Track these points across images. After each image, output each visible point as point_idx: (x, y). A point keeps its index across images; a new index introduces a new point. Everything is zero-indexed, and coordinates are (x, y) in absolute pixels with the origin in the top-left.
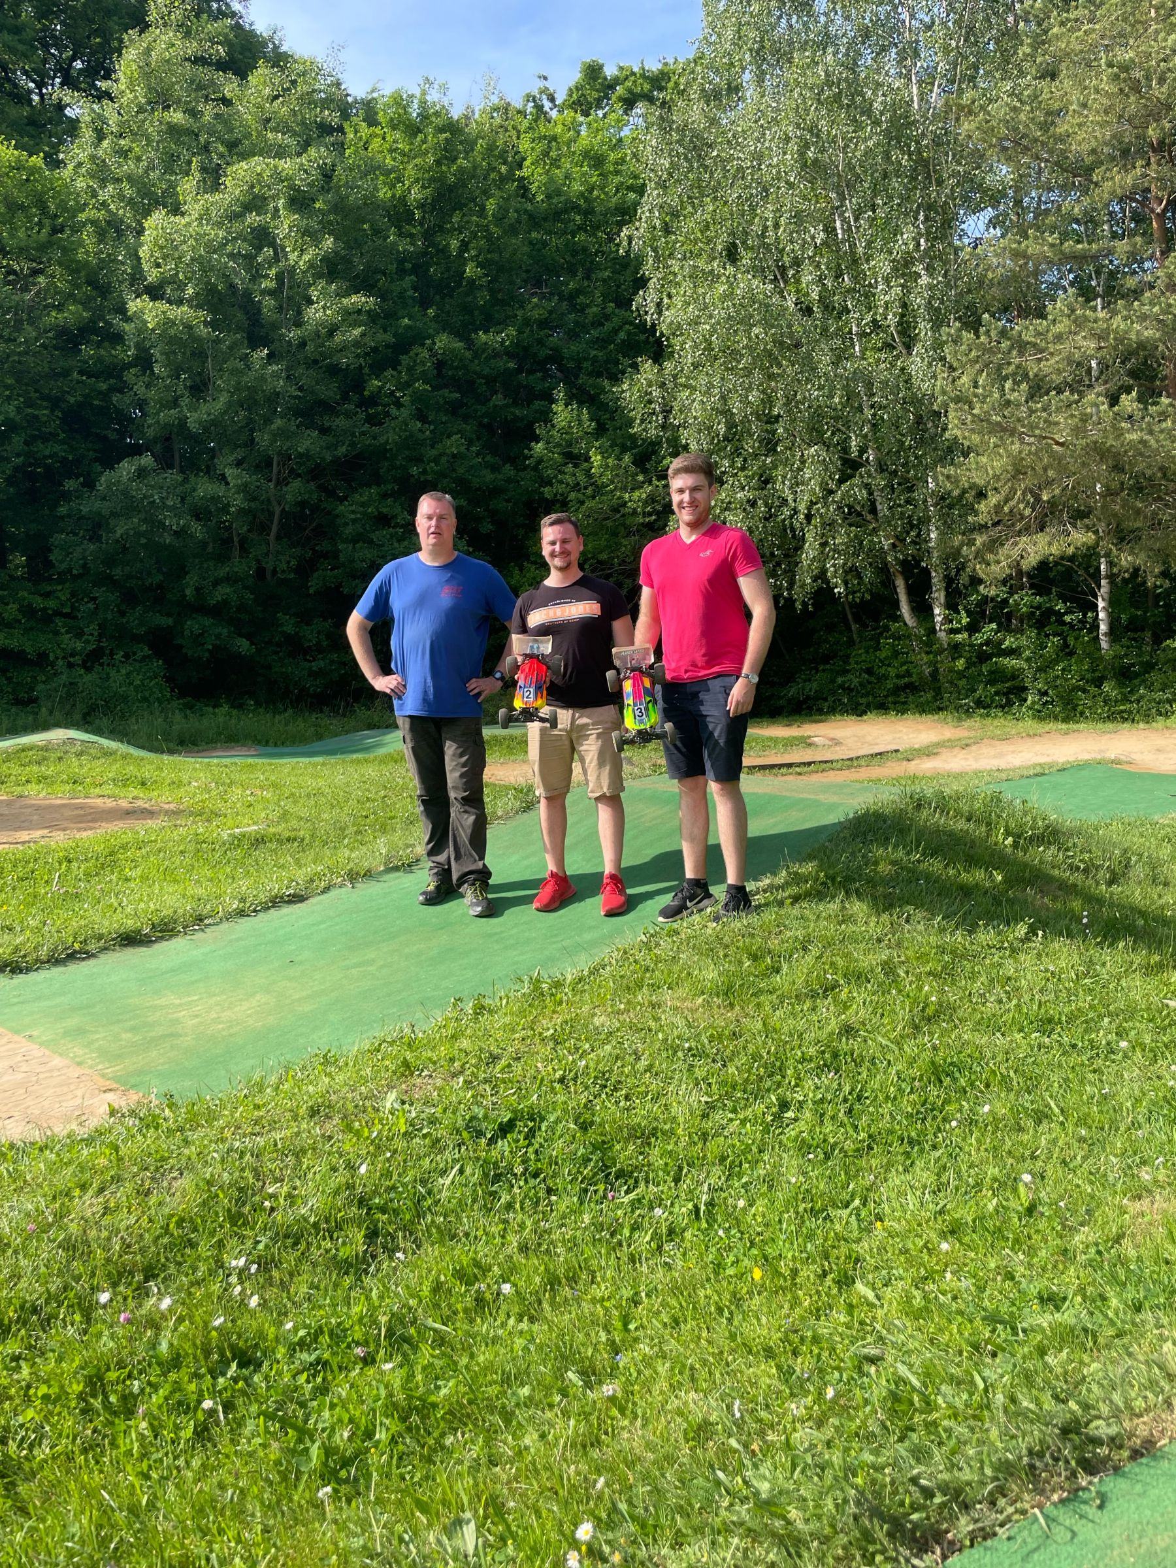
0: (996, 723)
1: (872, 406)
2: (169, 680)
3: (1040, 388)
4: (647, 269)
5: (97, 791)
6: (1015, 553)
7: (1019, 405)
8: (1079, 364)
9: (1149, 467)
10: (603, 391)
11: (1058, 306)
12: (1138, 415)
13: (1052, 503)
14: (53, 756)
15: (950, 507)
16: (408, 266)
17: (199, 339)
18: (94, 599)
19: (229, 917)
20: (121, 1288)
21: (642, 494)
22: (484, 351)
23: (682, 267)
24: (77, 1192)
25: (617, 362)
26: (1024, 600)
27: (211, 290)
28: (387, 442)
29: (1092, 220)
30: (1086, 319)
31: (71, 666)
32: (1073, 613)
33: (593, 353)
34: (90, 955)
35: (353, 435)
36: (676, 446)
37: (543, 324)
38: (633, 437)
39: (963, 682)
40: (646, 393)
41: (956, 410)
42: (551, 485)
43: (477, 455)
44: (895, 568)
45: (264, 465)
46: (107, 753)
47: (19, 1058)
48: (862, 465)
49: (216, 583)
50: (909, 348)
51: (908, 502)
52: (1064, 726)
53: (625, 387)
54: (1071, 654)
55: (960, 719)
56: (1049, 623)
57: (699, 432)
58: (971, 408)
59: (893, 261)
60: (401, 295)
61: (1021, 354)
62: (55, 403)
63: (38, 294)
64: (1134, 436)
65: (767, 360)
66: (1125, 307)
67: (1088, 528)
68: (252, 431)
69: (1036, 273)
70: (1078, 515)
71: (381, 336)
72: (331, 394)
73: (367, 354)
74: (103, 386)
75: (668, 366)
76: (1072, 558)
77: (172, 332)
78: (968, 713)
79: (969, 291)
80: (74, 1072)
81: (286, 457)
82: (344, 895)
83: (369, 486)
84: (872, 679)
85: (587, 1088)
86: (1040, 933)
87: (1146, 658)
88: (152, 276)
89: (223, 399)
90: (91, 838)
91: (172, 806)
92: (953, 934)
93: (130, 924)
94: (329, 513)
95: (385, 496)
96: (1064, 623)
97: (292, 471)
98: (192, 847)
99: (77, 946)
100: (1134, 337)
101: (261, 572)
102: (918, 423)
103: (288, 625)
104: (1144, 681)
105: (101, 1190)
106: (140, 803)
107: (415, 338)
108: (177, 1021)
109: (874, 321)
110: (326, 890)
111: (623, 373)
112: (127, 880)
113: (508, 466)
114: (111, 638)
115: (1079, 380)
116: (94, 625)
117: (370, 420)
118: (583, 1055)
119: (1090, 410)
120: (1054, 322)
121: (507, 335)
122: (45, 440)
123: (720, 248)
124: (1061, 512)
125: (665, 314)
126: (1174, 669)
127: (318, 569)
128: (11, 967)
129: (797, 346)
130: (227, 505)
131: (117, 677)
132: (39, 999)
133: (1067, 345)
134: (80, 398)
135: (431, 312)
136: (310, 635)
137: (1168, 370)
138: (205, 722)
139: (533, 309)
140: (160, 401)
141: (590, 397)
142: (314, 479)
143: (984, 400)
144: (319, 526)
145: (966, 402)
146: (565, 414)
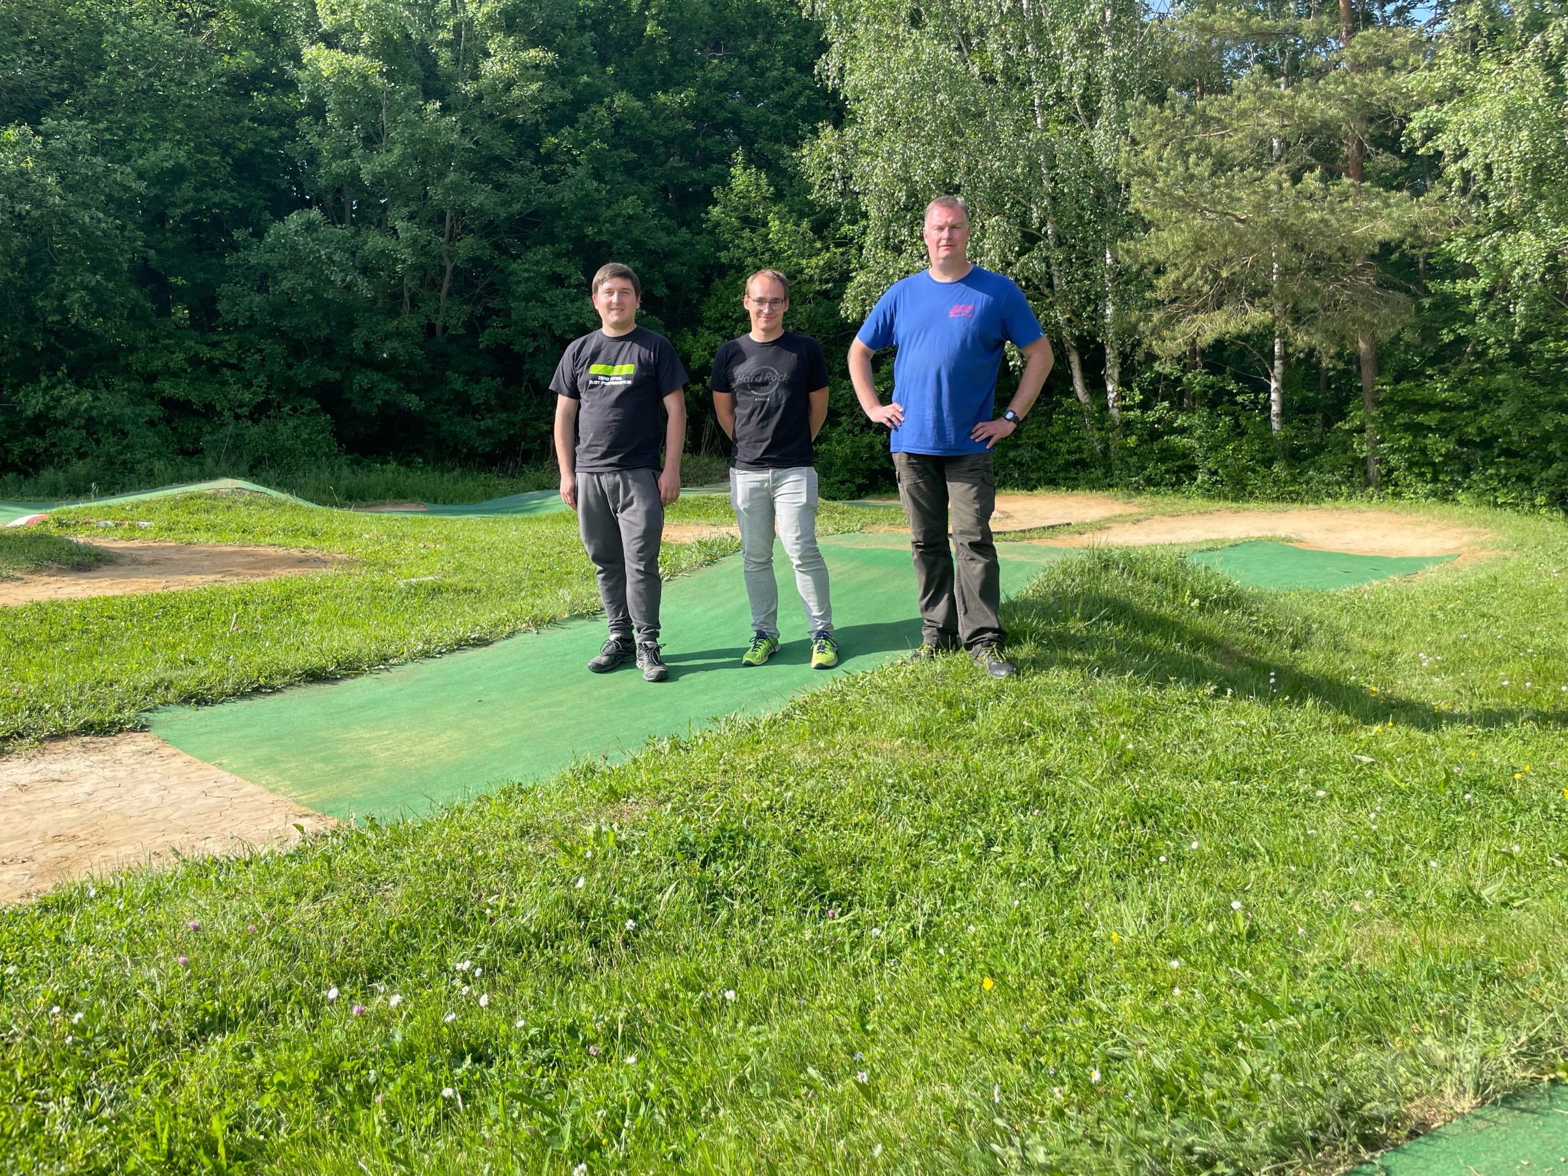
0: (1166, 500)
1: (1052, 179)
2: (336, 434)
3: (1223, 164)
4: (831, 31)
5: (268, 540)
6: (1192, 330)
7: (1202, 180)
8: (1262, 142)
9: (1329, 247)
10: (781, 156)
11: (1244, 80)
12: (1319, 194)
13: (1231, 281)
14: (222, 505)
15: (1127, 283)
16: (588, 21)
17: (374, 90)
18: (261, 351)
19: (413, 658)
20: (346, 987)
21: (820, 260)
22: (662, 111)
23: (866, 30)
24: (292, 900)
25: (796, 128)
26: (1197, 379)
27: (387, 39)
28: (562, 201)
30: (1271, 96)
31: (237, 417)
32: (1244, 393)
33: (772, 117)
34: (275, 690)
35: (529, 191)
36: (854, 214)
37: (722, 86)
38: (811, 204)
39: (1135, 459)
40: (826, 159)
41: (1139, 184)
42: (728, 250)
43: (654, 216)
44: (1070, 343)
45: (437, 219)
46: (276, 504)
47: (211, 784)
48: (1040, 239)
49: (387, 337)
50: (1091, 119)
51: (1086, 276)
52: (1234, 505)
53: (805, 152)
54: (1242, 434)
55: (1130, 496)
56: (1222, 403)
57: (879, 199)
58: (1155, 180)
59: (1080, 31)
60: (581, 51)
61: (1206, 127)
62: (225, 149)
63: (210, 37)
64: (1316, 216)
65: (949, 130)
66: (1310, 85)
67: (1266, 307)
68: (426, 184)
69: (1221, 48)
70: (1255, 295)
71: (558, 92)
72: (507, 150)
73: (544, 110)
74: (275, 134)
75: (850, 132)
76: (1247, 338)
77: (348, 81)
78: (1138, 490)
79: (1154, 66)
80: (268, 798)
81: (460, 212)
82: (528, 640)
83: (543, 244)
84: (1044, 454)
85: (794, 818)
86: (1229, 691)
87: (1317, 440)
88: (327, 23)
89: (397, 151)
90: (267, 582)
91: (344, 556)
92: (1143, 688)
93: (316, 661)
94: (502, 271)
95: (558, 255)
96: (1236, 403)
97: (465, 227)
98: (368, 594)
99: (262, 681)
100: (1318, 115)
101: (430, 329)
102: (1098, 198)
103: (457, 382)
104: (1314, 463)
105: (316, 899)
106: (312, 553)
107: (595, 95)
108: (369, 754)
109: (1059, 93)
110: (511, 635)
111: (803, 138)
112: (304, 623)
113: (684, 229)
114: (279, 390)
115: (1261, 159)
116: (262, 377)
117: (546, 177)
118: (788, 788)
119: (1273, 187)
120: (1239, 98)
121: (685, 97)
122: (215, 187)
123: (903, 14)
124: (1239, 290)
125: (847, 79)
126: (1345, 452)
127: (488, 327)
128: (197, 699)
129: (981, 114)
130: (396, 260)
131: (284, 430)
132: (226, 730)
133: (1251, 122)
134: (251, 145)
135: (610, 70)
136: (478, 393)
137: (1348, 150)
138: (373, 477)
139: (713, 70)
140: (333, 151)
141: (769, 162)
142: (487, 236)
143: (1167, 174)
144: (491, 284)
145: (1148, 175)
146: (743, 178)
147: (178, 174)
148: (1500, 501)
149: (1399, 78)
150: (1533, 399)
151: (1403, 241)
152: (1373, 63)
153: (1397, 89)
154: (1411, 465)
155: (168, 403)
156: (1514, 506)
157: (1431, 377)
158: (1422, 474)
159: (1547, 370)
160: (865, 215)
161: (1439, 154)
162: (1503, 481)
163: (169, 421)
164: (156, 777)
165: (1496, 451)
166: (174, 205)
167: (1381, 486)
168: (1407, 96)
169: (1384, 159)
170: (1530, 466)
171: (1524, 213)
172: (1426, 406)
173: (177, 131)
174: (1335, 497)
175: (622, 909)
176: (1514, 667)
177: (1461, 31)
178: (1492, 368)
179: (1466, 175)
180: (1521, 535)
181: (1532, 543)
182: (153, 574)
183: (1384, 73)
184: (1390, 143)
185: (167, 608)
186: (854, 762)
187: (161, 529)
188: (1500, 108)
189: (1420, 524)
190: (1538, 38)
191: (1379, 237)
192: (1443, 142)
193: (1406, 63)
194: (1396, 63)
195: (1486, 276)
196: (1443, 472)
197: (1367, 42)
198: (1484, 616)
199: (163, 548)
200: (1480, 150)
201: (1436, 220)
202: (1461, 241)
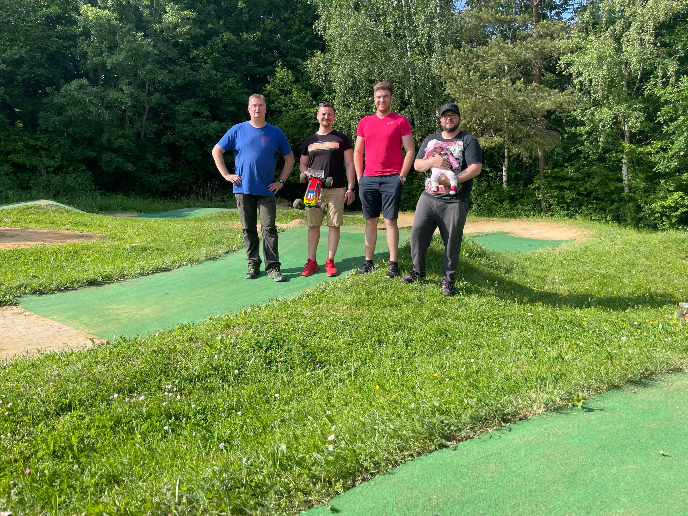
1: (414, 79)
2: (94, 181)
3: (484, 75)
4: (320, 10)
5: (64, 227)
7: (475, 81)
8: (500, 67)
9: (526, 112)
10: (298, 63)
11: (494, 40)
12: (522, 90)
13: (487, 125)
14: (42, 211)
17: (113, 26)
18: (59, 142)
19: (136, 276)
20: (120, 395)
22: (245, 41)
23: (335, 11)
24: (94, 365)
25: (305, 51)
27: (120, 4)
28: (200, 79)
29: (508, 6)
30: (504, 47)
31: (48, 172)
32: (492, 172)
33: (294, 46)
34: (74, 289)
35: (184, 74)
36: (330, 90)
37: (272, 32)
38: (311, 85)
40: (318, 66)
41: (450, 82)
42: (274, 104)
43: (241, 88)
45: (142, 85)
46: (67, 212)
47: (49, 326)
48: (409, 104)
49: (118, 138)
50: (431, 55)
51: (428, 121)
52: (488, 219)
53: (309, 62)
54: (491, 189)
56: (483, 176)
57: (341, 84)
58: (456, 81)
59: (426, 16)
60: (209, 13)
61: (477, 59)
62: (43, 50)
64: (521, 98)
65: (371, 56)
66: (520, 43)
67: (501, 136)
68: (137, 69)
69: (484, 27)
70: (497, 131)
71: (198, 30)
72: (174, 55)
73: (192, 38)
74: (67, 44)
75: (328, 55)
76: (493, 149)
77: (101, 21)
79: (456, 32)
80: (75, 332)
81: (153, 82)
82: (188, 269)
83: (191, 98)
84: (410, 196)
85: (303, 335)
87: (521, 192)
89: (124, 54)
90: (66, 245)
91: (101, 235)
93: (92, 277)
94: (172, 110)
95: (198, 103)
96: (489, 176)
97: (155, 89)
98: (113, 250)
99: (68, 285)
100: (523, 56)
101: (138, 135)
102: (433, 87)
103: (151, 159)
104: (520, 202)
105: (104, 364)
106: (84, 233)
107: (216, 33)
108: (118, 314)
109: (417, 42)
110: (179, 267)
111: (308, 56)
112: (85, 262)
114: (67, 160)
115: (500, 73)
116: (59, 154)
117: (192, 68)
118: (300, 323)
119: (504, 86)
120: (491, 48)
121: (256, 35)
122: (38, 67)
123: (352, 4)
124: (490, 129)
125: (327, 31)
126: (532, 197)
127: (166, 134)
128: (39, 292)
129: (384, 50)
130: (122, 103)
131: (70, 179)
132: (54, 305)
133: (496, 58)
134: (55, 49)
135: (222, 22)
136: (161, 164)
137: (536, 71)
138: (112, 201)
139: (268, 24)
140: (94, 53)
141: (293, 66)
142: (165, 93)
143: (461, 79)
144: (166, 116)
145: (454, 79)
146: (281, 73)
147: (20, 61)
148: (593, 218)
149: (556, 42)
150: (607, 177)
151: (555, 111)
152: (546, 35)
153: (554, 46)
154: (558, 203)
155: (15, 165)
156: (598, 220)
157: (567, 167)
158: (563, 207)
159: (613, 165)
160: (334, 91)
161: (571, 75)
162: (595, 210)
163: (15, 173)
164: (24, 323)
165: (592, 198)
166: (19, 75)
167: (546, 212)
168: (559, 50)
169: (549, 76)
170: (605, 204)
171: (604, 100)
172: (565, 179)
173: (21, 41)
174: (528, 216)
175: (233, 367)
176: (592, 281)
177: (581, 23)
178: (591, 163)
179: (581, 83)
180: (600, 232)
181: (604, 235)
182: (12, 241)
183: (550, 40)
184: (551, 69)
185: (21, 255)
186: (327, 314)
187: (13, 222)
188: (595, 56)
189: (561, 227)
190: (612, 28)
191: (547, 108)
192: (573, 69)
193: (559, 36)
194: (555, 35)
195: (589, 125)
196: (571, 206)
197: (543, 26)
198: (581, 262)
199: (15, 230)
200: (587, 73)
201: (569, 102)
202: (579, 111)
